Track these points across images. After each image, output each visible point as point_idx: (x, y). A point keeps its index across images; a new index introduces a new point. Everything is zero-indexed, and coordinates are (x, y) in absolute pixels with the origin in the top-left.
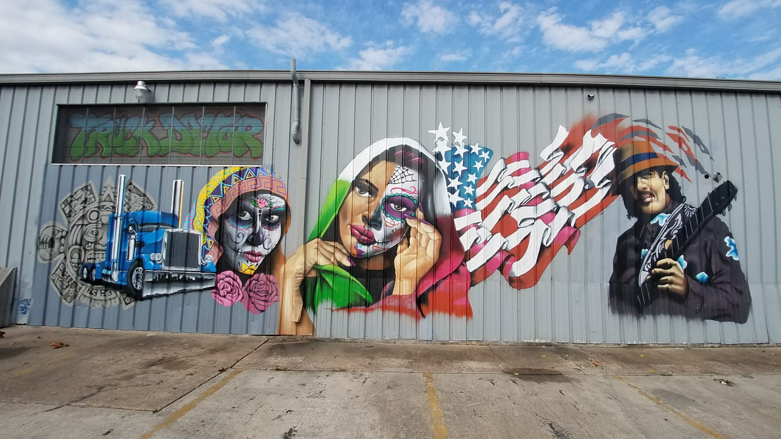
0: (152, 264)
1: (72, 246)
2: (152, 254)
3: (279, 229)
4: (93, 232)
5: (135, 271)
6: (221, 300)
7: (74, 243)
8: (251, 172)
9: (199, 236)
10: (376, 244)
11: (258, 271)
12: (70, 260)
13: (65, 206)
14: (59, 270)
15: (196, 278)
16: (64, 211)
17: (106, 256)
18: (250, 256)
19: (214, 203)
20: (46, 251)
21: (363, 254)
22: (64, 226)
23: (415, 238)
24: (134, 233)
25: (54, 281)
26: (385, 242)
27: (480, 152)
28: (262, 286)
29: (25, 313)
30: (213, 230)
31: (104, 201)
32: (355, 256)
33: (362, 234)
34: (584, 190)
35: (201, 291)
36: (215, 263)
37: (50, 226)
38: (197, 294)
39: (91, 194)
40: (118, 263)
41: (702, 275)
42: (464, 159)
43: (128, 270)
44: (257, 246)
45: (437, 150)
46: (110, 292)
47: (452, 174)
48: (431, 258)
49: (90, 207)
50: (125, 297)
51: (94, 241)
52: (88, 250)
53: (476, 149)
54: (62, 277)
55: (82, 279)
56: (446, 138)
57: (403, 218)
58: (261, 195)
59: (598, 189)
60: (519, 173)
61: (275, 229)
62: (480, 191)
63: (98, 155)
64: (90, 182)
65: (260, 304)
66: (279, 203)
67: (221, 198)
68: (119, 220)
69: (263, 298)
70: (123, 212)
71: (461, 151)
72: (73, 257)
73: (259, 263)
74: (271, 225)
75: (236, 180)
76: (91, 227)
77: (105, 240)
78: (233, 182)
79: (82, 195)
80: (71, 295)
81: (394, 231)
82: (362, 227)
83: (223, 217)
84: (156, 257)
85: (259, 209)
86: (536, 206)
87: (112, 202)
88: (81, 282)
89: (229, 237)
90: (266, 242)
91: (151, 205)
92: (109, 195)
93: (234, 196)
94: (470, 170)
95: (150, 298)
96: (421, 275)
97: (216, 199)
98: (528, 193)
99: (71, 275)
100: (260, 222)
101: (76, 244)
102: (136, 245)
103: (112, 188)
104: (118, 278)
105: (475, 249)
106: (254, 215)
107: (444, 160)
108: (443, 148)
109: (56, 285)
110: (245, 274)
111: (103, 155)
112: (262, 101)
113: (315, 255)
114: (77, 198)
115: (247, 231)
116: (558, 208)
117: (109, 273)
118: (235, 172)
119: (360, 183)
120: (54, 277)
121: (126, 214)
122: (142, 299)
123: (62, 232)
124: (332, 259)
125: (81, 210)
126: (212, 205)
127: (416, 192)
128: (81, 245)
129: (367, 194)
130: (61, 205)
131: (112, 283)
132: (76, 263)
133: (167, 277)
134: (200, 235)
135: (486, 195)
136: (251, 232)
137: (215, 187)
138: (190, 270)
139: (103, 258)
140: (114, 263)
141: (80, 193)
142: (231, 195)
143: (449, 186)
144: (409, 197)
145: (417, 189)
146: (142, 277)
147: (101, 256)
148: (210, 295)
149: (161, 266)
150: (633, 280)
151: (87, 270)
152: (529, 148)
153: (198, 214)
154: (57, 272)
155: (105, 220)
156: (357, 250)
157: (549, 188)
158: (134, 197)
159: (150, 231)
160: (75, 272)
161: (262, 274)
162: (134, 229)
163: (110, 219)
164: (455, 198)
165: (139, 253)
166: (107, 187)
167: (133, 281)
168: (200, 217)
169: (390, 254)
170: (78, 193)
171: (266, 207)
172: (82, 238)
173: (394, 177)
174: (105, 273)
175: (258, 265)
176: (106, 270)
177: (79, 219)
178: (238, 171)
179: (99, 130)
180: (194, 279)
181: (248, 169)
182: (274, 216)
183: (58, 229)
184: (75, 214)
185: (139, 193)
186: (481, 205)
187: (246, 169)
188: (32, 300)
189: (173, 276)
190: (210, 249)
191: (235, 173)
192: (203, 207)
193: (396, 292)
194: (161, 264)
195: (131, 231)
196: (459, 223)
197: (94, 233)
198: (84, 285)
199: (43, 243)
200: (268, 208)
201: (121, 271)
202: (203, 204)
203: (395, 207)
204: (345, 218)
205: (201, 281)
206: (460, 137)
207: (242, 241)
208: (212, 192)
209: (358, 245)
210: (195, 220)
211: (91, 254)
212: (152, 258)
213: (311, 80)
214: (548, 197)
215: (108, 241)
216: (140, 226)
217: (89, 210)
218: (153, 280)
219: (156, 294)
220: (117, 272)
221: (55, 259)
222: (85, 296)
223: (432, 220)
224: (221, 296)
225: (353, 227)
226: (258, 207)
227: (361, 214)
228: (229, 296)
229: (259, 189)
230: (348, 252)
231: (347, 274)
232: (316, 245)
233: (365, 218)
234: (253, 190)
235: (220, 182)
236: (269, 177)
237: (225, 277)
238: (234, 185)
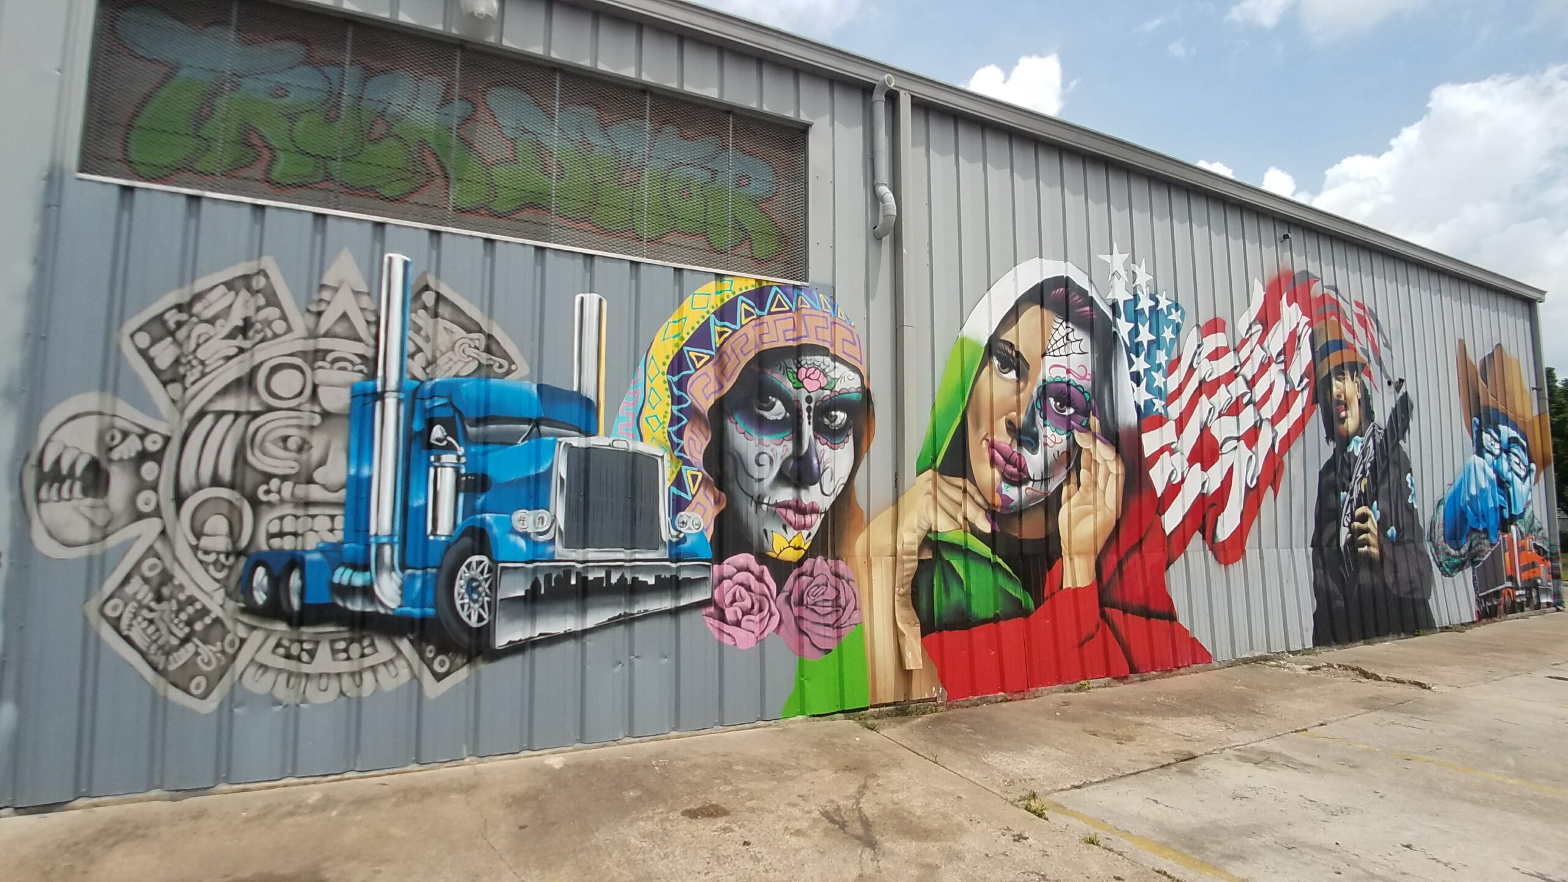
0: (522, 543)
1: (199, 487)
2: (518, 514)
3: (849, 445)
4: (285, 439)
5: (463, 568)
6: (729, 634)
7: (206, 474)
8: (781, 296)
9: (659, 460)
10: (1031, 483)
11: (811, 553)
12: (194, 542)
13: (154, 341)
14: (136, 583)
15: (657, 578)
16: (150, 362)
17: (346, 523)
18: (791, 515)
19: (696, 370)
20: (76, 509)
21: (1012, 504)
23: (1090, 470)
24: (450, 448)
25: (115, 623)
26: (1045, 480)
27: (1168, 307)
28: (822, 589)
30: (697, 443)
31: (325, 335)
32: (998, 510)
33: (1008, 461)
34: (1286, 393)
35: (676, 612)
36: (708, 534)
37: (89, 414)
39: (268, 305)
40: (397, 547)
41: (1392, 531)
42: (1150, 319)
43: (439, 568)
44: (807, 488)
46: (372, 644)
47: (1135, 349)
48: (1111, 511)
49: (268, 353)
50: (431, 655)
51: (293, 472)
52: (270, 504)
53: (1163, 304)
54: (153, 605)
55: (251, 609)
56: (1123, 273)
57: (1069, 430)
58: (808, 358)
59: (1299, 392)
60: (1215, 355)
61: (841, 445)
62: (1173, 383)
63: (257, 171)
64: (268, 263)
65: (822, 635)
66: (847, 382)
67: (712, 357)
68: (391, 402)
69: (830, 620)
70: (407, 376)
71: (1145, 304)
72: (207, 528)
73: (814, 530)
74: (831, 435)
75: (748, 314)
76: (273, 425)
77: (336, 470)
78: (741, 318)
79: (230, 306)
80: (206, 668)
81: (1056, 455)
82: (1008, 447)
83: (721, 410)
84: (526, 520)
85: (807, 394)
86: (1237, 414)
87: (359, 340)
88: (245, 619)
89: (739, 462)
90: (826, 477)
91: (505, 363)
92: (345, 316)
93: (745, 355)
94: (1156, 344)
95: (516, 648)
96: (1100, 546)
97: (699, 359)
98: (1228, 392)
99: (198, 594)
100: (811, 426)
101: (216, 481)
102: (462, 486)
103: (357, 293)
104: (402, 596)
105: (1173, 490)
106: (793, 408)
107: (1123, 316)
108: (1122, 296)
109: (128, 640)
110: (781, 561)
111: (275, 175)
112: (804, 117)
113: (927, 507)
114: (208, 314)
115: (780, 450)
116: (1262, 420)
117: (359, 580)
118: (744, 290)
120: (115, 608)
121: (417, 383)
122: (493, 655)
123: (142, 437)
124: (960, 519)
125: (228, 358)
126: (689, 376)
127: (1088, 377)
128: (232, 486)
129: (1012, 375)
130: (132, 336)
131: (377, 613)
132: (218, 553)
133: (573, 582)
134: (662, 457)
135: (1180, 391)
136: (790, 451)
137: (697, 326)
138: (638, 556)
139: (332, 530)
140: (380, 546)
141: (218, 300)
142: (738, 351)
143: (1133, 370)
144: (1076, 387)
145: (1089, 371)
146: (490, 588)
147: (322, 523)
149: (550, 549)
150: (1335, 542)
151: (269, 573)
152: (1222, 313)
153: (653, 398)
154: (129, 590)
155: (336, 399)
156: (1001, 495)
157: (1251, 384)
158: (446, 332)
159: (507, 441)
160: (217, 585)
161: (819, 559)
162: (449, 434)
163: (353, 397)
164: (1142, 395)
165: (470, 510)
166: (336, 290)
167: (458, 602)
168: (660, 407)
169: (1051, 505)
170: (212, 296)
171: (822, 388)
172: (240, 459)
173: (1053, 342)
174: (345, 582)
175: (811, 537)
176: (349, 572)
177: (220, 394)
178: (750, 288)
179: (255, 89)
180: (651, 581)
181: (775, 289)
182: (838, 413)
183: (119, 423)
184: (203, 375)
185: (464, 320)
186: (1175, 410)
187: (771, 286)
189: (591, 578)
190: (693, 496)
191: (743, 294)
193: (1067, 583)
194: (552, 541)
195: (438, 440)
196: (1151, 442)
197: (292, 443)
198: (254, 628)
199: (55, 476)
200: (828, 392)
201: (409, 571)
202: (665, 369)
203: (1055, 405)
204: (978, 426)
205: (674, 585)
206: (1143, 278)
207: (769, 476)
208: (687, 338)
209: (1004, 485)
210: (645, 414)
211: (281, 518)
212: (519, 527)
213: (912, 97)
214: (1250, 402)
215: (353, 471)
216: (471, 426)
217: (262, 363)
218: (526, 591)
219: (541, 635)
220: (397, 576)
221: (113, 541)
222: (264, 668)
223: (1112, 436)
224: (727, 623)
225: (992, 446)
226: (804, 387)
227: (1004, 418)
228: (748, 620)
229: (804, 341)
230: (985, 500)
231: (985, 550)
232: (930, 485)
233: (1011, 426)
234: (791, 343)
235: (708, 312)
236: (826, 315)
237: (735, 570)
238: (742, 326)
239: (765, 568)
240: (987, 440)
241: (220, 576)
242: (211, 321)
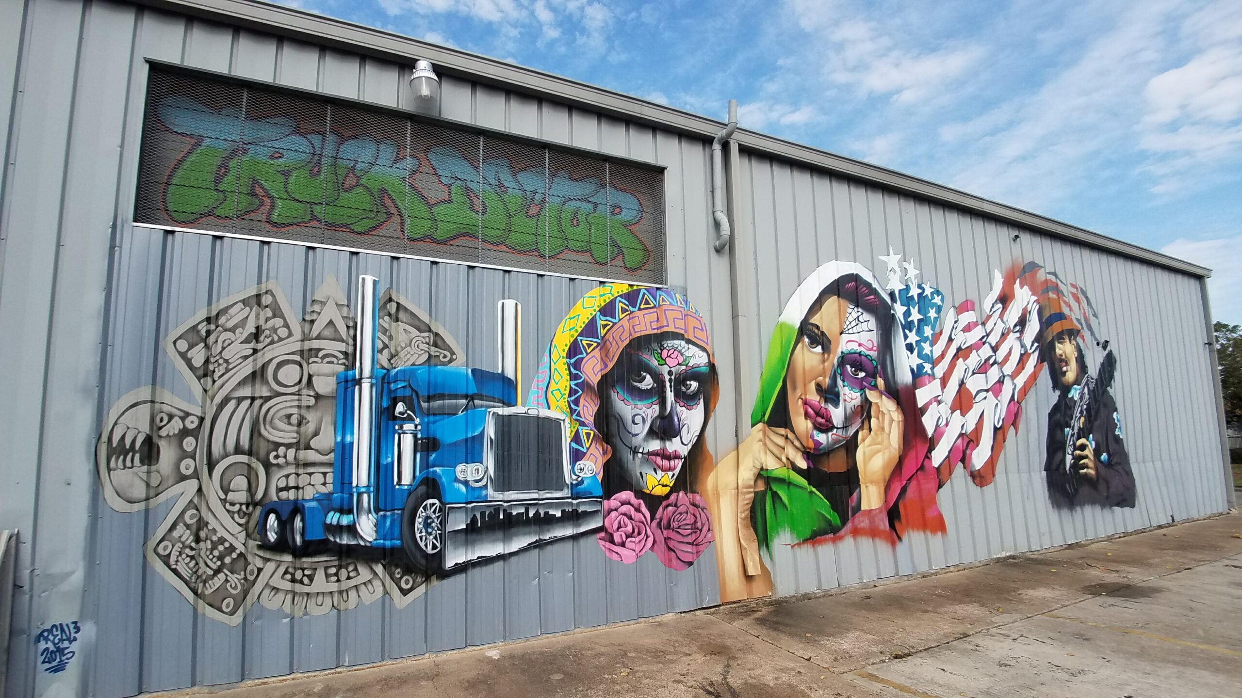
0: (463, 488)
1: (226, 455)
2: (460, 467)
3: (701, 406)
4: (289, 416)
5: (421, 509)
6: (617, 553)
7: (231, 445)
8: (648, 296)
10: (835, 430)
11: (675, 489)
12: (223, 496)
13: (191, 347)
14: (180, 528)
15: (563, 512)
16: (188, 362)
17: (335, 478)
18: (659, 460)
19: (587, 354)
20: (136, 474)
21: (822, 447)
22: (190, 399)
23: (878, 418)
24: (410, 419)
25: (166, 560)
26: (845, 427)
27: (932, 294)
28: (684, 516)
29: (60, 668)
30: (589, 409)
31: (318, 337)
32: (812, 452)
33: (818, 414)
34: (1022, 355)
35: (575, 538)
36: (600, 477)
37: (145, 402)
38: (569, 545)
39: (274, 316)
40: (372, 495)
41: (1104, 456)
42: (918, 303)
43: (403, 510)
44: (671, 440)
45: (889, 287)
46: (356, 569)
47: (908, 326)
48: (894, 449)
49: (276, 352)
50: (398, 576)
51: (295, 441)
52: (278, 465)
53: (928, 292)
54: (193, 545)
55: (265, 546)
56: (898, 269)
57: (862, 389)
58: (669, 342)
59: (1031, 354)
60: (968, 329)
61: (694, 407)
62: (937, 350)
63: (261, 215)
64: (274, 285)
65: (686, 551)
66: (698, 359)
67: (598, 344)
69: (690, 539)
70: (377, 366)
71: (914, 292)
72: (232, 486)
73: (677, 472)
75: (624, 310)
76: (282, 405)
77: (327, 439)
78: (619, 314)
79: (247, 317)
80: (234, 592)
81: (853, 408)
82: (817, 403)
83: (606, 383)
84: (468, 471)
85: (669, 369)
86: (986, 373)
87: (342, 341)
88: (261, 553)
89: (621, 424)
90: (684, 431)
91: (448, 354)
92: (331, 322)
93: (622, 341)
94: (924, 320)
95: (461, 568)
96: (887, 475)
97: (589, 346)
98: (979, 355)
99: (227, 536)
100: (673, 393)
101: (238, 450)
102: (419, 448)
103: (338, 305)
104: (376, 532)
105: (939, 433)
106: (658, 378)
107: (898, 302)
108: (896, 286)
109: (175, 571)
110: (653, 496)
111: (275, 218)
112: (660, 163)
113: (759, 452)
114: (230, 325)
115: (650, 411)
116: (1004, 376)
117: (346, 520)
118: (621, 293)
119: (810, 330)
120: (165, 548)
121: (385, 371)
122: (444, 574)
123: (183, 419)
124: (784, 459)
125: (246, 358)
126: (582, 359)
127: (875, 348)
128: (250, 453)
129: (819, 349)
130: (175, 343)
131: (359, 545)
132: (241, 504)
133: (501, 517)
134: (564, 420)
135: (943, 356)
136: (657, 413)
137: (587, 321)
138: (548, 496)
139: (324, 484)
140: (360, 495)
141: (237, 314)
142: (617, 339)
143: (907, 342)
144: (866, 356)
145: (875, 344)
146: (441, 523)
147: (318, 479)
148: (595, 544)
149: (484, 492)
151: (278, 518)
152: (972, 296)
153: (556, 376)
154: (175, 534)
155: (325, 385)
156: (814, 440)
157: (995, 349)
158: (402, 332)
159: (450, 413)
160: (241, 529)
161: (681, 494)
162: (408, 409)
163: (338, 383)
164: (914, 360)
165: (425, 465)
166: (323, 303)
167: (418, 535)
169: (851, 445)
170: (232, 311)
171: (679, 364)
172: (255, 431)
173: (848, 323)
174: (335, 522)
175: (675, 477)
176: (337, 515)
177: (241, 384)
178: (624, 291)
180: (558, 514)
181: (643, 291)
182: (692, 383)
183: (166, 408)
184: (227, 370)
185: (417, 323)
186: (940, 371)
187: (640, 289)
188: (84, 625)
189: (514, 513)
190: (588, 449)
191: (621, 296)
192: (564, 360)
193: (864, 507)
194: (486, 486)
195: (400, 413)
196: (922, 396)
197: (294, 420)
198: (268, 560)
199: (121, 450)
200: (684, 367)
201: (382, 513)
202: (564, 354)
203: (851, 370)
204: (794, 388)
205: (573, 517)
206: (913, 273)
207: (642, 432)
208: (580, 330)
209: (815, 432)
211: (287, 476)
212: (461, 476)
213: (739, 145)
214: (995, 363)
215: (339, 439)
216: (424, 402)
217: (272, 360)
218: (467, 525)
219: (478, 558)
220: (373, 517)
221: (162, 498)
222: (276, 590)
223: (894, 392)
224: (615, 545)
225: (806, 403)
226: (666, 364)
227: (814, 382)
228: (631, 541)
229: (665, 329)
230: (801, 444)
231: (803, 482)
232: (760, 435)
233: (819, 388)
234: (655, 331)
235: (595, 310)
236: (680, 309)
237: (620, 504)
238: (620, 320)
239: (642, 502)
240: (802, 399)
241: (243, 521)
242: (233, 330)
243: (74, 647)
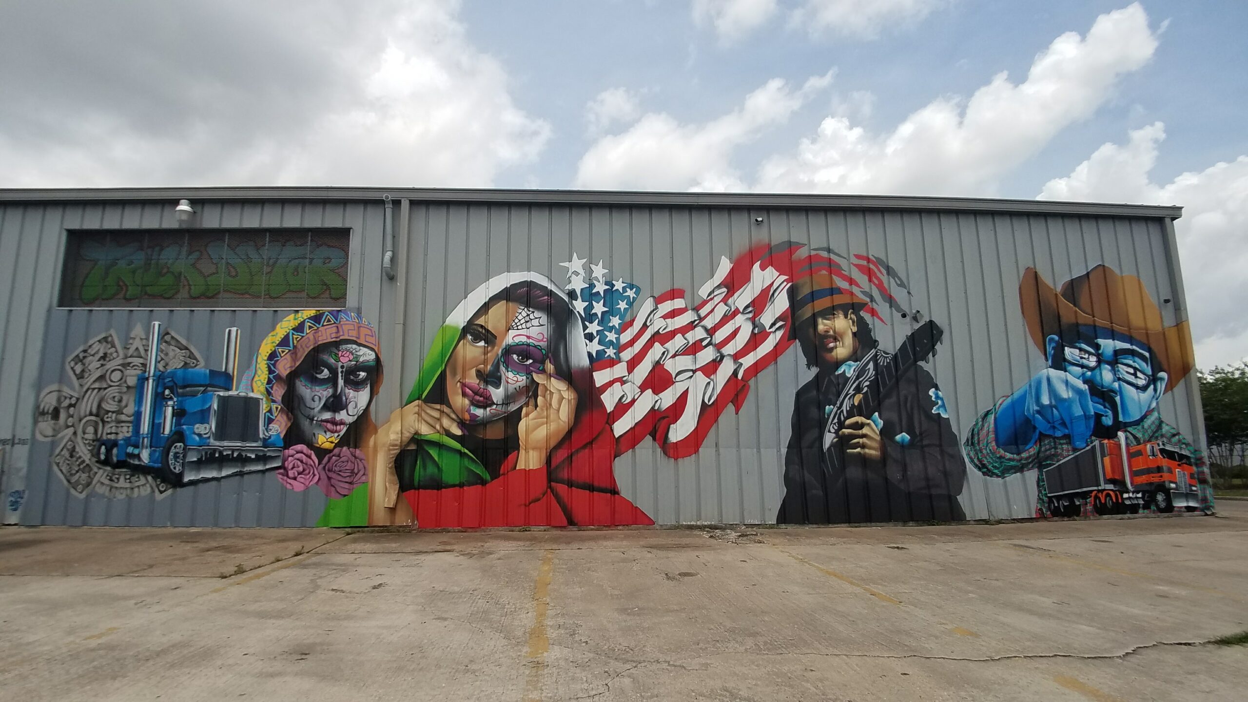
0: (197, 438)
1: (85, 417)
2: (197, 426)
3: (368, 389)
4: (114, 397)
5: (173, 448)
6: (290, 484)
7: (88, 412)
8: (330, 317)
9: (261, 400)
10: (494, 407)
11: (339, 445)
12: (82, 436)
13: (76, 364)
14: (65, 450)
15: (256, 455)
16: (74, 371)
17: (133, 429)
18: (329, 426)
19: (281, 357)
20: (49, 424)
21: (479, 418)
22: (73, 389)
23: (544, 397)
24: (171, 399)
25: (58, 464)
26: (506, 404)
27: (624, 288)
28: (345, 464)
29: (15, 510)
30: (279, 392)
31: (130, 357)
32: (468, 422)
33: (476, 393)
34: (753, 335)
35: (263, 472)
36: (282, 436)
37: (54, 391)
38: (260, 475)
39: (112, 347)
40: (149, 439)
41: (902, 437)
42: (604, 297)
43: (164, 448)
44: (339, 412)
45: (569, 287)
46: (138, 477)
48: (565, 422)
49: (111, 365)
50: (159, 483)
51: (116, 410)
52: (108, 422)
53: (619, 285)
54: (69, 458)
55: (99, 461)
56: (582, 272)
57: (529, 373)
58: (344, 346)
59: (771, 332)
60: (673, 314)
61: (362, 389)
62: (626, 337)
63: (121, 295)
64: (112, 332)
65: (343, 487)
66: (367, 356)
67: (290, 350)
68: (151, 381)
69: (347, 480)
70: (157, 370)
71: (600, 288)
72: (87, 431)
73: (342, 433)
74: (357, 385)
75: (310, 327)
76: (112, 392)
77: (131, 409)
78: (307, 330)
79: (99, 349)
80: (83, 482)
81: (518, 389)
82: (477, 385)
83: (293, 375)
84: (200, 428)
85: (342, 364)
86: (694, 354)
87: (141, 357)
88: (97, 465)
89: (302, 400)
90: (350, 407)
91: (195, 361)
92: (137, 349)
93: (308, 347)
94: (611, 312)
95: (192, 483)
96: (553, 443)
97: (283, 352)
98: (686, 339)
99: (82, 455)
100: (343, 381)
101: (91, 414)
102: (175, 415)
103: (141, 339)
104: (150, 458)
105: (620, 409)
106: (334, 372)
107: (580, 299)
108: (578, 284)
109: (61, 470)
110: (322, 449)
111: (128, 297)
112: (347, 226)
113: (414, 421)
114: (92, 353)
115: (325, 393)
116: (722, 357)
117: (136, 451)
118: (309, 316)
119: (473, 329)
120: (58, 459)
121: (161, 373)
122: (181, 484)
123: (70, 398)
124: (438, 427)
125: (98, 368)
126: (278, 360)
127: (545, 340)
128: (97, 415)
129: (482, 343)
131: (141, 465)
132: (90, 440)
133: (217, 455)
134: (262, 399)
135: (631, 343)
136: (331, 394)
137: (283, 336)
138: (247, 445)
139: (128, 432)
140: (144, 438)
141: (96, 347)
142: (304, 346)
143: (586, 332)
144: (535, 346)
145: (546, 336)
146: (183, 456)
147: (125, 429)
149: (208, 441)
150: (817, 444)
151: (106, 448)
152: (682, 285)
153: (259, 372)
154: (63, 453)
155: (132, 381)
156: (470, 414)
157: (711, 332)
158: (173, 351)
159: (194, 395)
160: (88, 452)
161: (345, 448)
162: (172, 393)
163: (138, 380)
164: (595, 347)
165: (178, 424)
166: (134, 339)
167: (170, 462)
168: (263, 375)
169: (513, 419)
170: (94, 346)
171: (350, 361)
172: (99, 406)
173: (517, 321)
174: (131, 452)
175: (340, 437)
176: (132, 448)
177: (94, 381)
178: (312, 315)
179: (122, 264)
180: (253, 456)
181: (327, 313)
182: (361, 373)
183: (64, 394)
184: (90, 375)
185: (179, 345)
186: (627, 355)
187: (324, 313)
188: (27, 492)
189: (225, 454)
190: (276, 417)
191: (309, 318)
192: (266, 362)
193: (520, 466)
194: (209, 438)
195: (167, 395)
196: (600, 378)
197: (116, 399)
198: (99, 468)
199: (43, 413)
200: (354, 363)
201: (153, 449)
202: (266, 358)
203: (518, 359)
204: (454, 374)
205: (262, 458)
206: (599, 271)
207: (318, 407)
208: (278, 342)
209: (472, 408)
210: (255, 379)
211: (111, 427)
212: (197, 431)
213: (410, 200)
214: (709, 344)
215: (136, 409)
216: (180, 389)
217: (109, 369)
218: (198, 459)
219: (202, 478)
220: (148, 450)
221: (60, 435)
222: (102, 484)
224: (290, 478)
225: (464, 385)
226: (340, 361)
227: (475, 369)
228: (301, 477)
229: (341, 338)
230: (458, 416)
231: (457, 445)
232: (416, 409)
233: (479, 374)
234: (334, 340)
235: (289, 329)
236: (354, 323)
237: (295, 453)
238: (307, 334)
239: (312, 452)
240: (460, 382)
241: (90, 448)
242: (93, 355)
243: (22, 501)
